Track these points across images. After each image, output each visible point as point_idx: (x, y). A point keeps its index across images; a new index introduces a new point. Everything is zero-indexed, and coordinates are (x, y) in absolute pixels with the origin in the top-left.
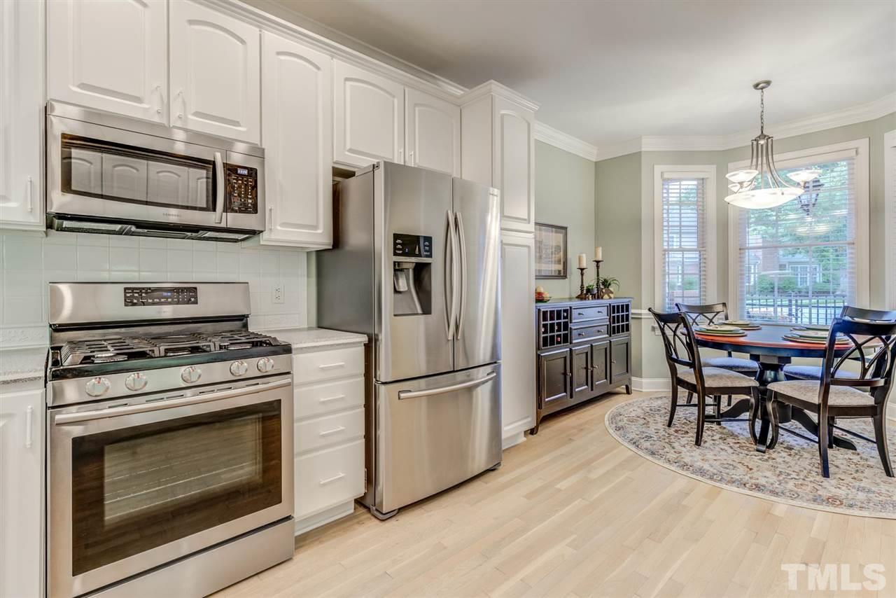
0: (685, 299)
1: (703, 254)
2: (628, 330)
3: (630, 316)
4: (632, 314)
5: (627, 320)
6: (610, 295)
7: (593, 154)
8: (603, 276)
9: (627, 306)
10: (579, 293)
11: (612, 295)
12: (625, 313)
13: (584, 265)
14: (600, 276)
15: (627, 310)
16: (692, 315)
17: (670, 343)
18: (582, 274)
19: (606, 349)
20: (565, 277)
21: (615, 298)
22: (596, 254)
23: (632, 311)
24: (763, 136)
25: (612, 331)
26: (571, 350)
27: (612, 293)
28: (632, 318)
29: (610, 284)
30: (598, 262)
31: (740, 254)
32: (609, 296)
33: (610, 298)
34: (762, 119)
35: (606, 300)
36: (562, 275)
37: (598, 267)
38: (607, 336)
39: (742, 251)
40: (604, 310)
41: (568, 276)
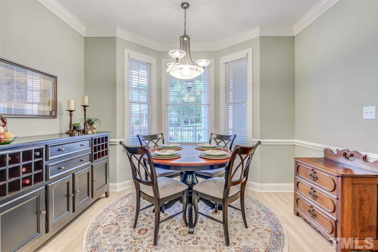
0: (141, 131)
1: (150, 106)
2: (107, 154)
3: (109, 144)
4: (110, 142)
5: (106, 147)
6: (94, 130)
7: (83, 32)
8: (88, 116)
9: (106, 138)
10: (69, 130)
11: (95, 131)
12: (104, 143)
13: (72, 108)
14: (87, 117)
15: (106, 141)
16: (145, 141)
17: (136, 169)
18: (71, 115)
19: (88, 173)
20: (55, 117)
21: (97, 133)
22: (83, 101)
23: (110, 140)
24: (185, 36)
25: (94, 157)
26: (46, 187)
27: (95, 129)
28: (110, 145)
29: (93, 123)
30: (85, 106)
31: (167, 107)
32: (92, 131)
33: (93, 133)
34: (185, 26)
35: (90, 135)
36: (53, 114)
37: (85, 110)
38: (89, 162)
39: (168, 106)
40: (87, 143)
41: (58, 116)
